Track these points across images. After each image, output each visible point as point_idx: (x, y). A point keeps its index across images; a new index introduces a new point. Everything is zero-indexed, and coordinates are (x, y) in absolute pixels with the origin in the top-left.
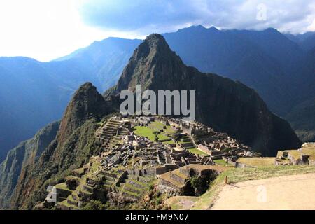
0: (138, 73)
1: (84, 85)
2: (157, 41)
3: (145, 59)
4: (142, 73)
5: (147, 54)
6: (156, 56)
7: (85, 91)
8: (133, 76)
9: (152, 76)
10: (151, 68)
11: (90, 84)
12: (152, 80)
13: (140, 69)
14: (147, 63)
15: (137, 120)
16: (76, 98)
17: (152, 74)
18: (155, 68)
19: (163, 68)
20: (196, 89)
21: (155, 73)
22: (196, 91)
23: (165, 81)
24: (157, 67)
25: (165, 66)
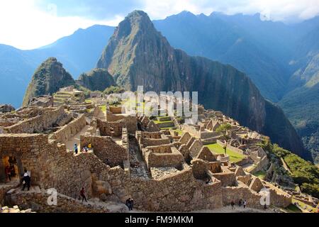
0: (119, 54)
1: (47, 61)
2: (139, 18)
3: (127, 38)
4: (123, 53)
5: (128, 32)
6: (139, 33)
7: (48, 68)
8: (114, 57)
9: (134, 56)
10: (133, 47)
11: (54, 60)
12: (134, 60)
13: (121, 50)
14: (129, 42)
15: (106, 98)
16: (36, 76)
17: (133, 53)
18: (137, 47)
19: (146, 48)
20: (185, 73)
21: (137, 52)
22: (185, 76)
23: (149, 62)
24: (139, 45)
25: (149, 45)
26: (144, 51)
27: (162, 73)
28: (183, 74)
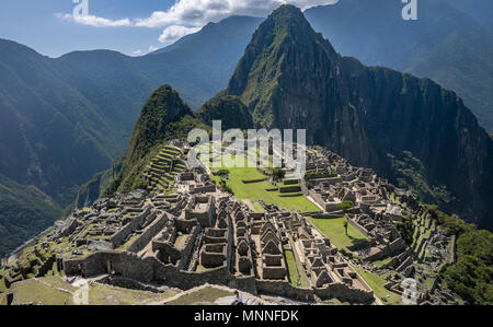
0: (260, 69)
1: (159, 90)
2: (288, 16)
3: (270, 47)
4: (264, 68)
6: (286, 40)
7: (161, 99)
8: (250, 75)
9: (279, 73)
10: (277, 61)
11: (169, 88)
12: (279, 79)
13: (262, 64)
14: (273, 52)
16: (145, 110)
17: (279, 69)
18: (284, 60)
19: (297, 60)
20: (358, 92)
21: (283, 67)
22: (357, 96)
23: (301, 80)
24: (288, 56)
25: (302, 56)
26: (295, 65)
27: (321, 95)
28: (355, 93)
